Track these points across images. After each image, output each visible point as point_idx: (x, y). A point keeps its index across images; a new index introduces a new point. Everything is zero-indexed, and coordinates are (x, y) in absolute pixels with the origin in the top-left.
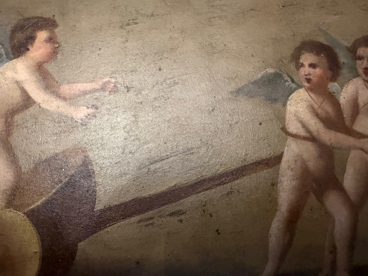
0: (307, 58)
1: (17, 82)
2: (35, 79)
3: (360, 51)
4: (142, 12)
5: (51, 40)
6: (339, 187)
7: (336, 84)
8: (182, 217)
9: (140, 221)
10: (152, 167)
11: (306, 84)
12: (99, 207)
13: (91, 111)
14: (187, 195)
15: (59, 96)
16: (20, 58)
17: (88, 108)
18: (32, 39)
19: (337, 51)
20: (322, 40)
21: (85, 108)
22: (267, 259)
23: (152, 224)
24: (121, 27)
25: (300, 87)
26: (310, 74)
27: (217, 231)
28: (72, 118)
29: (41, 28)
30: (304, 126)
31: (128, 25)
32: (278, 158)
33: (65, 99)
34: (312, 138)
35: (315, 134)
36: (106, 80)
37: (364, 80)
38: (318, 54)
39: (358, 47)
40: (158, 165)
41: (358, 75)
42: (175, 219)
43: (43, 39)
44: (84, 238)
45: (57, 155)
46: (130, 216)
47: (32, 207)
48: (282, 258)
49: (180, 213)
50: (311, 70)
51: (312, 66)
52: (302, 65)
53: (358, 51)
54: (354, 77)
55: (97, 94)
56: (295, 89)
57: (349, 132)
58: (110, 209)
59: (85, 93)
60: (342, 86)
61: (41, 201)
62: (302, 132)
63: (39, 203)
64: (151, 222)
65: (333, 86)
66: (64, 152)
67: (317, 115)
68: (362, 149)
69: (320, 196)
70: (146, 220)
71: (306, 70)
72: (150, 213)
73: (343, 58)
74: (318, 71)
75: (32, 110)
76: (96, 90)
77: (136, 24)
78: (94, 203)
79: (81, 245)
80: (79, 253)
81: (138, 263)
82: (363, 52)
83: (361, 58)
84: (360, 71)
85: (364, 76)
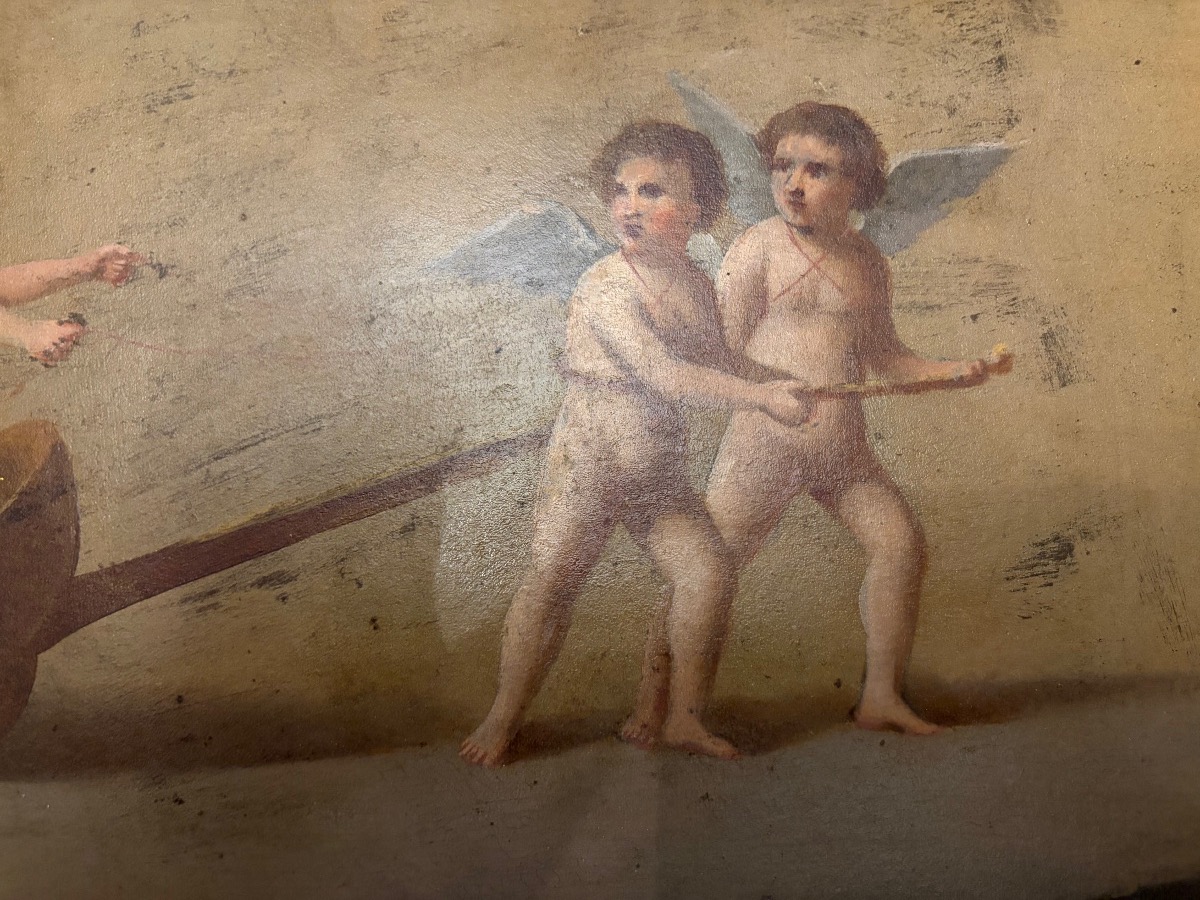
0: (635, 172)
3: (784, 145)
4: (202, 65)
6: (692, 507)
7: (710, 238)
8: (286, 588)
9: (184, 601)
10: (217, 468)
11: (628, 242)
12: (86, 566)
13: (68, 330)
14: (302, 535)
17: (61, 323)
19: (721, 145)
20: (681, 117)
21: (53, 323)
22: (496, 687)
23: (215, 606)
24: (149, 109)
26: (638, 215)
27: (374, 620)
28: (23, 350)
30: (611, 351)
31: (167, 101)
32: (540, 440)
34: (632, 384)
35: (640, 373)
36: (106, 249)
37: (788, 223)
38: (668, 157)
39: (779, 137)
40: (231, 462)
41: (776, 212)
42: (270, 593)
44: (53, 643)
46: (162, 587)
48: (533, 684)
49: (280, 578)
50: (645, 202)
51: (650, 190)
52: (622, 189)
53: (780, 143)
54: (763, 217)
55: (83, 290)
56: (598, 255)
57: (740, 365)
58: (113, 570)
60: (725, 243)
64: (211, 600)
65: (702, 244)
67: (650, 324)
68: (763, 409)
70: (201, 597)
71: (630, 203)
72: (211, 580)
73: (737, 167)
74: (663, 203)
76: (82, 277)
77: (188, 97)
78: (76, 559)
79: (46, 659)
80: (40, 679)
81: (180, 699)
82: (794, 148)
83: (786, 165)
84: (781, 200)
85: (788, 213)
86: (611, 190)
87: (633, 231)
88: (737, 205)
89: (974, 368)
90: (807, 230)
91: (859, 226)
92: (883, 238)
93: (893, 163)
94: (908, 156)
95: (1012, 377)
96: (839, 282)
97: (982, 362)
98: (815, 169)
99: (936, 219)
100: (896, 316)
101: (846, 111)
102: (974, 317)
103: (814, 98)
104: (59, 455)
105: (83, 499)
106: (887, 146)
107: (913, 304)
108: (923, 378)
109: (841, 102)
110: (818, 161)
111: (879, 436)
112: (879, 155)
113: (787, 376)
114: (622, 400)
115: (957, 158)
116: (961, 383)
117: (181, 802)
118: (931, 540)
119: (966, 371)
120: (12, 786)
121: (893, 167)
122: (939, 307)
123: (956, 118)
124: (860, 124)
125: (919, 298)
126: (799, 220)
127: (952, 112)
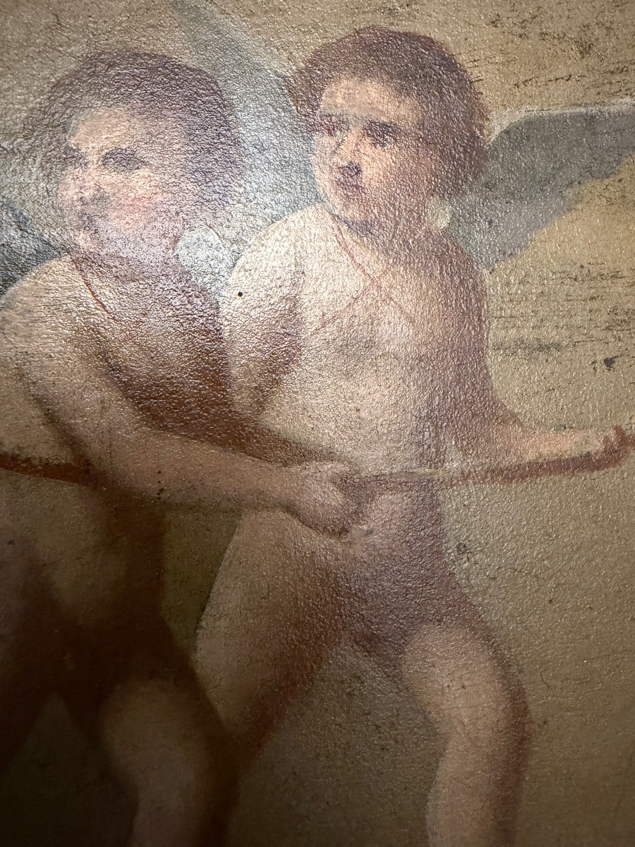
0: (100, 130)
3: (332, 95)
7: (213, 235)
11: (83, 241)
20: (175, 45)
25: (51, 252)
26: (100, 199)
35: (95, 448)
38: (151, 108)
39: (326, 80)
41: (316, 199)
50: (112, 178)
51: (121, 159)
53: (327, 90)
60: (237, 246)
65: (201, 247)
67: (113, 368)
68: (289, 509)
71: (88, 179)
74: (141, 180)
82: (348, 97)
83: (333, 126)
84: (324, 180)
85: (336, 202)
86: (60, 158)
88: (257, 186)
89: (607, 440)
90: (364, 228)
91: (443, 223)
92: (480, 239)
93: (498, 123)
94: (520, 115)
96: (409, 308)
97: (618, 429)
98: (379, 132)
99: (559, 212)
100: (493, 360)
101: (429, 43)
102: (609, 362)
103: (382, 21)
106: (489, 96)
107: (520, 343)
108: (530, 456)
109: (419, 29)
110: (384, 119)
111: (462, 549)
112: (476, 112)
113: (329, 456)
115: (590, 120)
116: (585, 463)
118: (535, 709)
119: (596, 446)
121: (497, 130)
122: (558, 347)
123: (591, 61)
124: (449, 64)
125: (528, 333)
126: (354, 213)
127: (585, 50)
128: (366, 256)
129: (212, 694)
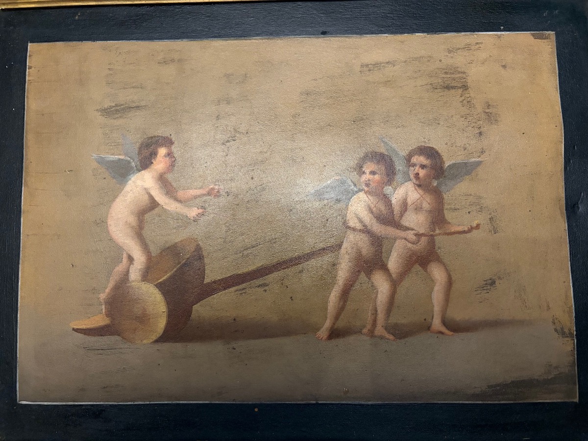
0: (368, 167)
1: (145, 189)
2: (158, 187)
3: (413, 159)
4: (238, 130)
5: (169, 155)
6: (384, 268)
7: (390, 187)
8: (266, 288)
9: (236, 291)
10: (245, 253)
11: (366, 189)
12: (207, 280)
13: (200, 211)
14: (270, 273)
15: (177, 200)
16: (146, 170)
17: (198, 209)
18: (154, 154)
19: (395, 159)
20: (383, 150)
21: (196, 208)
22: (326, 317)
23: (245, 293)
24: (223, 144)
25: (360, 190)
26: (369, 180)
27: (291, 298)
28: (187, 216)
29: (162, 145)
30: (361, 221)
31: (228, 141)
32: (340, 246)
33: (180, 201)
34: (366, 230)
35: (369, 227)
36: (211, 187)
37: (414, 183)
38: (378, 162)
39: (413, 156)
40: (249, 251)
41: (410, 180)
42: (261, 290)
43: (163, 155)
44: (197, 302)
45: (176, 243)
46: (229, 287)
47: (160, 281)
48: (337, 317)
49: (265, 285)
50: (371, 176)
51: (373, 173)
52: (364, 173)
55: (205, 198)
56: (357, 192)
57: (398, 226)
58: (215, 282)
59: (196, 197)
60: (395, 189)
61: (166, 276)
62: (358, 226)
63: (164, 278)
64: (244, 291)
65: (388, 190)
66: (181, 241)
67: (372, 212)
68: (405, 239)
69: (369, 273)
70: (240, 290)
71: (367, 177)
72: (244, 285)
73: (399, 166)
74: (377, 177)
75: (156, 210)
76: (204, 195)
77: (234, 140)
78: (204, 278)
79: (195, 307)
80: (193, 312)
81: (235, 319)
82: (417, 160)
83: (414, 165)
84: (412, 176)
85: (414, 181)
86: (361, 173)
87: (367, 185)
88: (399, 177)
89: (468, 228)
90: (419, 186)
91: (435, 184)
92: (443, 188)
93: (447, 164)
94: (451, 163)
95: (480, 231)
96: (429, 201)
97: (471, 226)
98: (423, 167)
99: (459, 182)
100: (446, 212)
101: (433, 148)
102: (469, 212)
103: (423, 144)
104: (198, 249)
105: (206, 261)
106: (445, 159)
107: (451, 209)
108: (453, 231)
109: (431, 146)
110: (423, 164)
111: (439, 248)
112: (442, 162)
113: (413, 229)
114: (364, 235)
115: (466, 163)
116: (464, 232)
117: (235, 349)
118: (453, 279)
119: (466, 229)
120: (185, 344)
121: (446, 166)
122: (459, 209)
123: (466, 151)
124: (437, 152)
125: (453, 207)
126: (417, 183)
127: (465, 149)
128: (420, 191)
129: (391, 272)
